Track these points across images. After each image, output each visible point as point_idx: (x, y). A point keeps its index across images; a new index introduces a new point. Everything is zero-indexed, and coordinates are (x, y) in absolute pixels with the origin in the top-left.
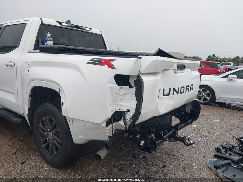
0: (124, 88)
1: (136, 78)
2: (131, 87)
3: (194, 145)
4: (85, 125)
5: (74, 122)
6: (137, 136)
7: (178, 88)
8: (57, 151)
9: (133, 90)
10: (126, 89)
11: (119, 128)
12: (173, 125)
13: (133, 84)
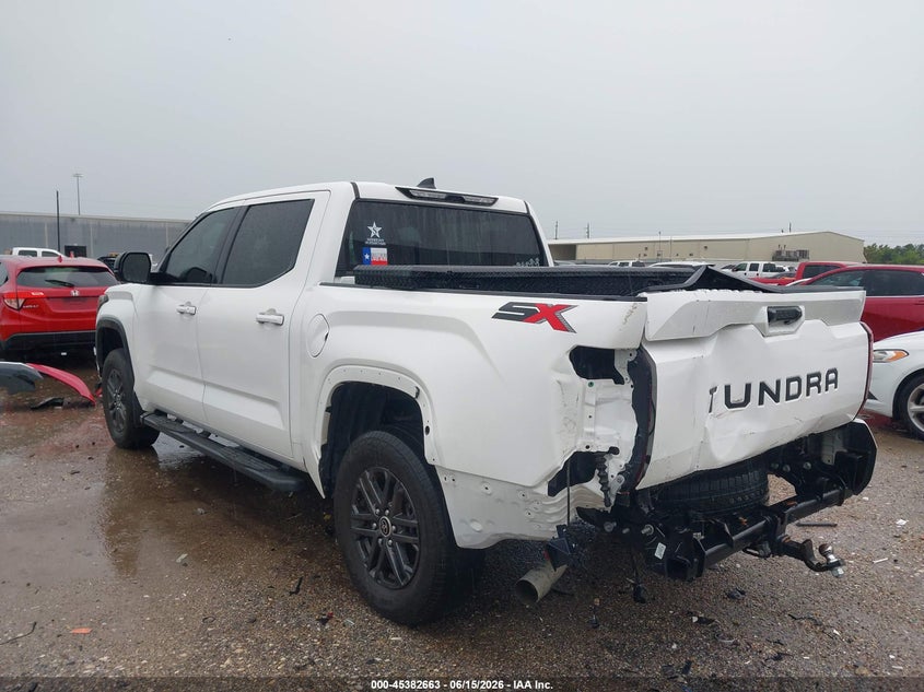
0: (600, 383)
1: (634, 355)
2: (619, 380)
3: (840, 571)
4: (489, 491)
5: (457, 482)
6: (643, 528)
7: (778, 383)
8: (411, 563)
9: (626, 391)
10: (605, 387)
11: (588, 504)
12: (771, 502)
13: (624, 373)
